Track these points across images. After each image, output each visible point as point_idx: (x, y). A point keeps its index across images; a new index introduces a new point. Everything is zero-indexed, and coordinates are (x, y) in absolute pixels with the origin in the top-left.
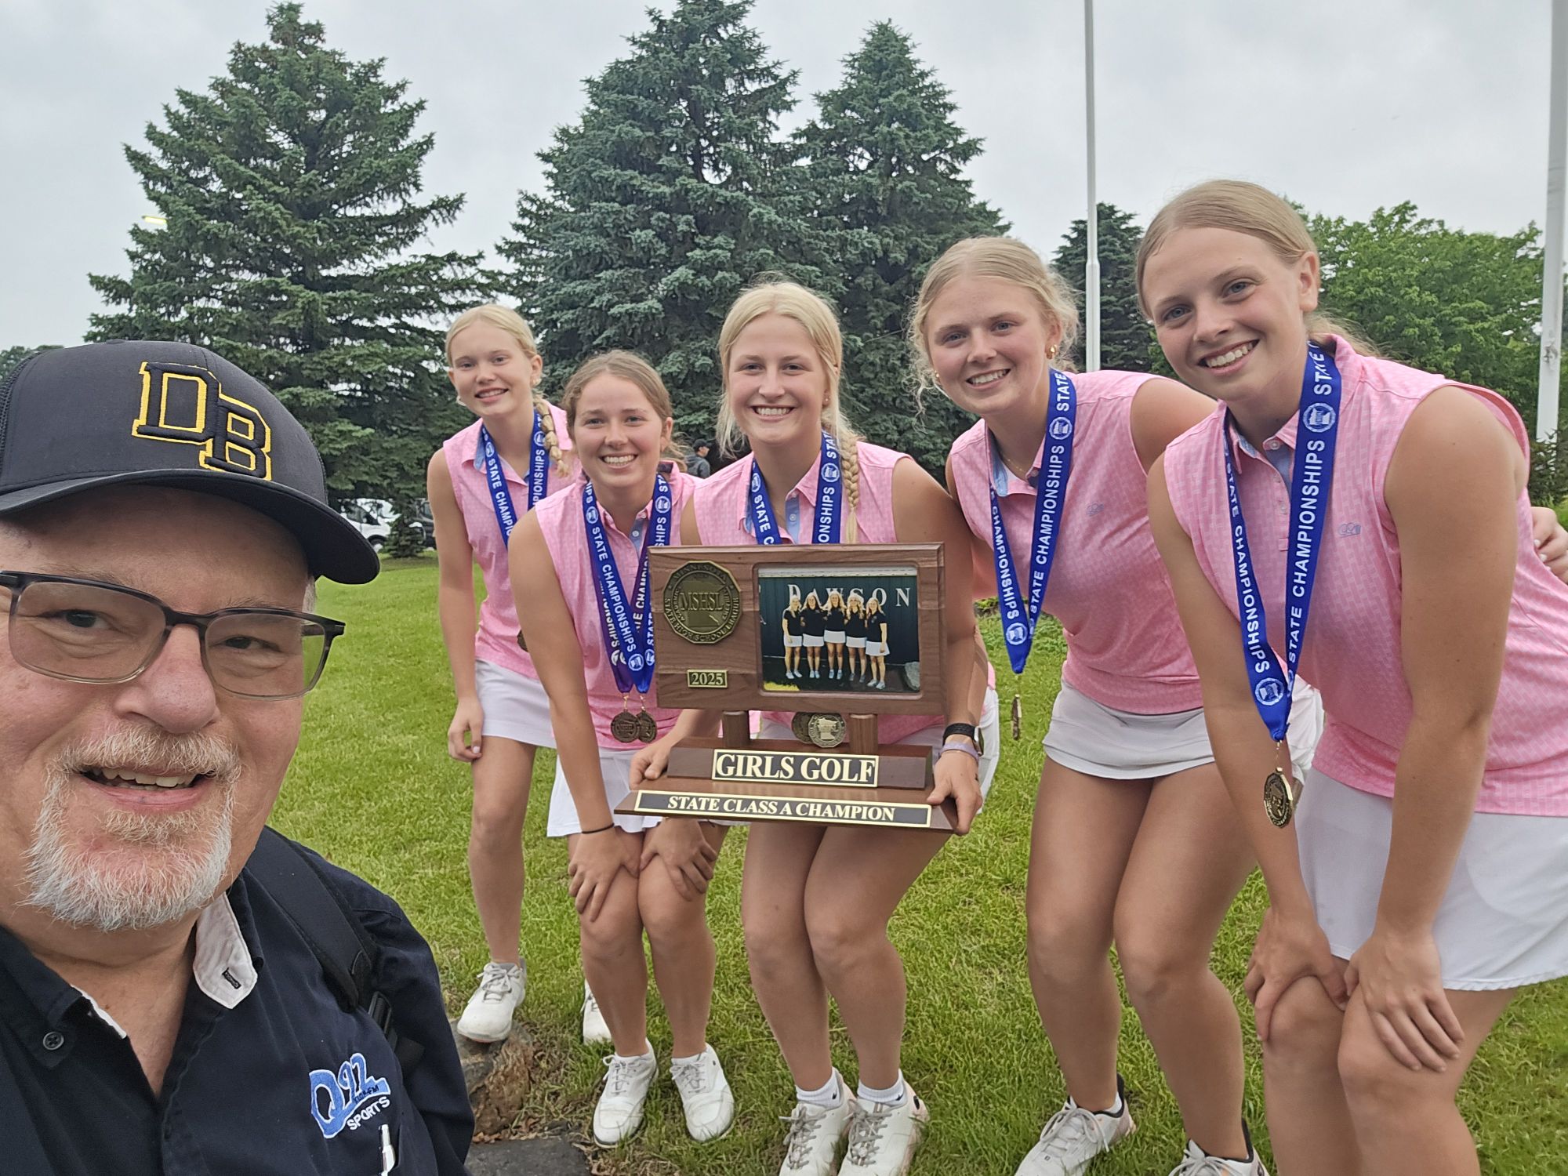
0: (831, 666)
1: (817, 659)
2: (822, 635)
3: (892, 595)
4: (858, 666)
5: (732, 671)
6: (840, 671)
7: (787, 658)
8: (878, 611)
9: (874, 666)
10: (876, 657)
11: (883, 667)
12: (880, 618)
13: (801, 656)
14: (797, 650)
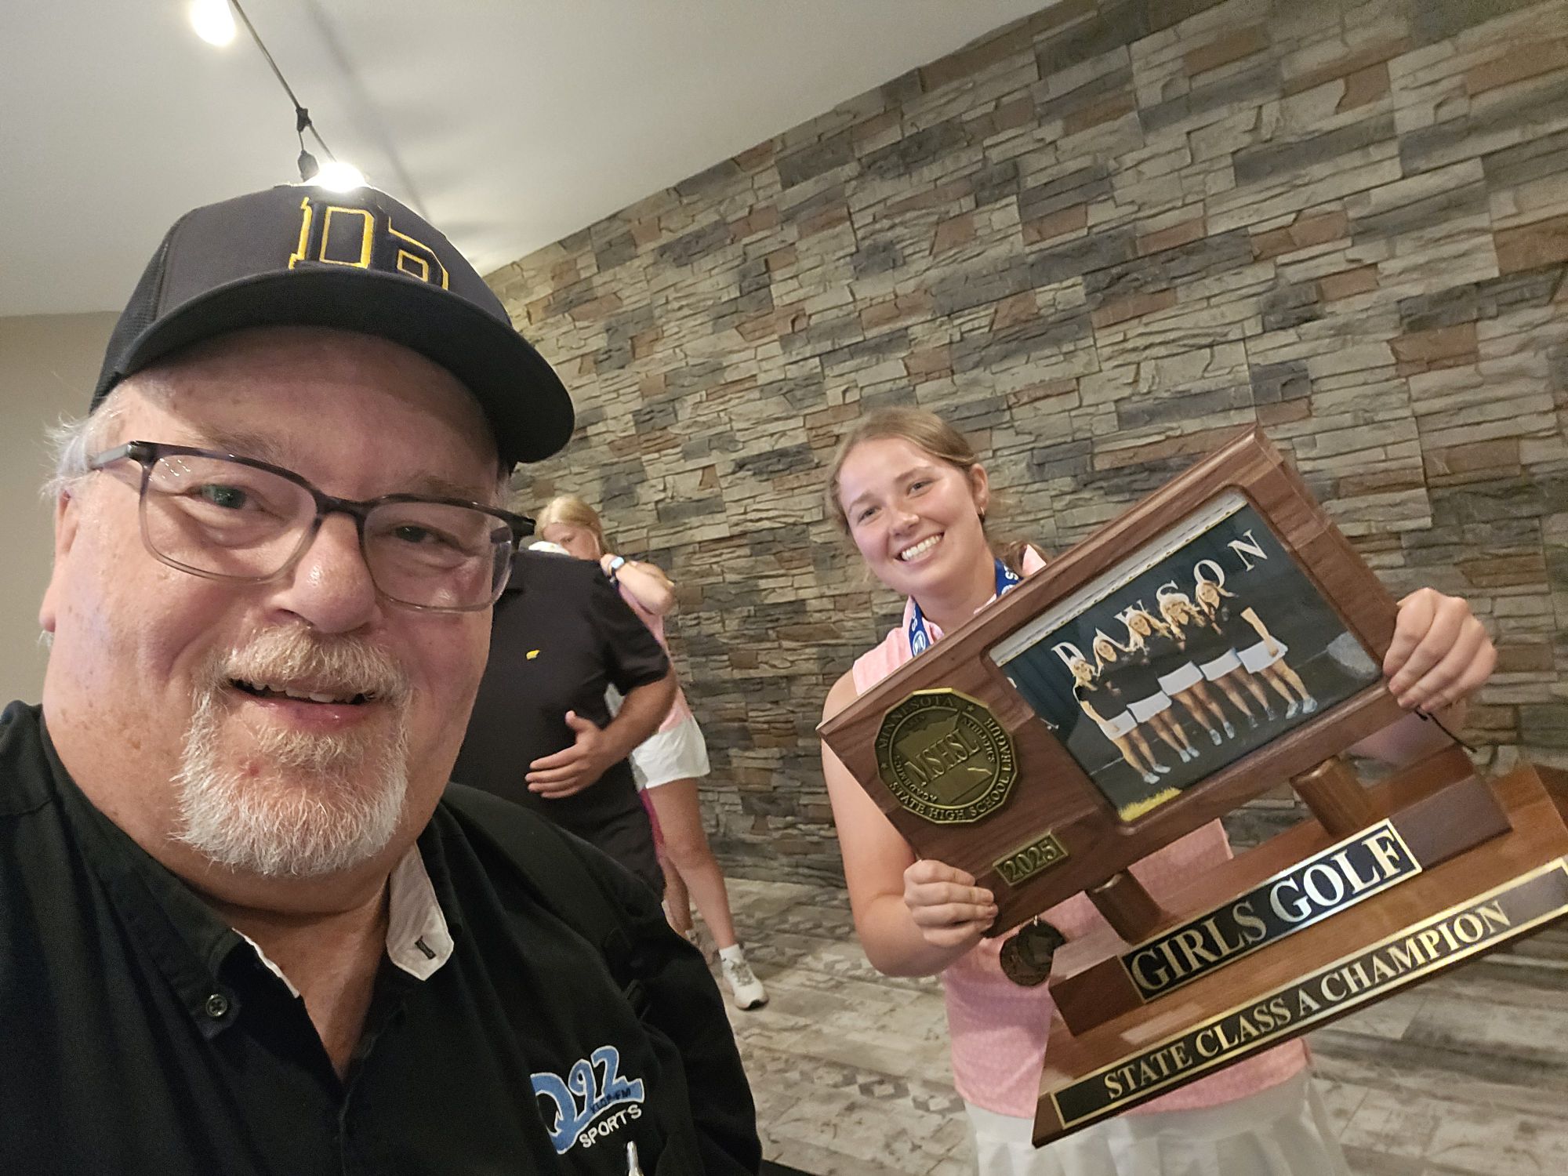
0: (1207, 726)
1: (1177, 729)
2: (1158, 688)
4: (1250, 700)
5: (1059, 824)
6: (1226, 724)
7: (1128, 756)
8: (1222, 598)
10: (1270, 668)
11: (1293, 677)
12: (1231, 605)
13: (1148, 741)
14: (1135, 734)
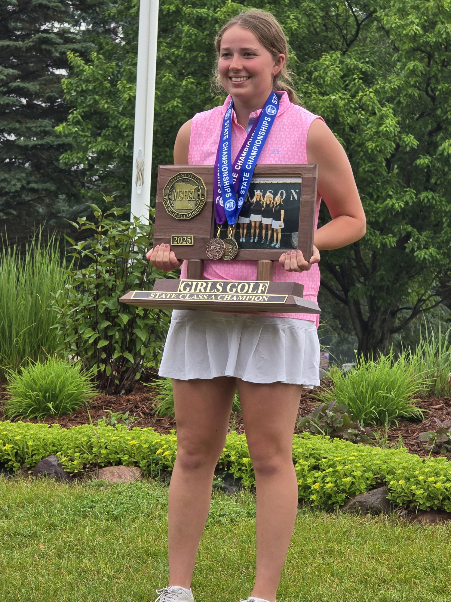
2: (249, 217)
3: (289, 194)
8: (280, 202)
9: (275, 235)
11: (280, 236)
12: (281, 206)
